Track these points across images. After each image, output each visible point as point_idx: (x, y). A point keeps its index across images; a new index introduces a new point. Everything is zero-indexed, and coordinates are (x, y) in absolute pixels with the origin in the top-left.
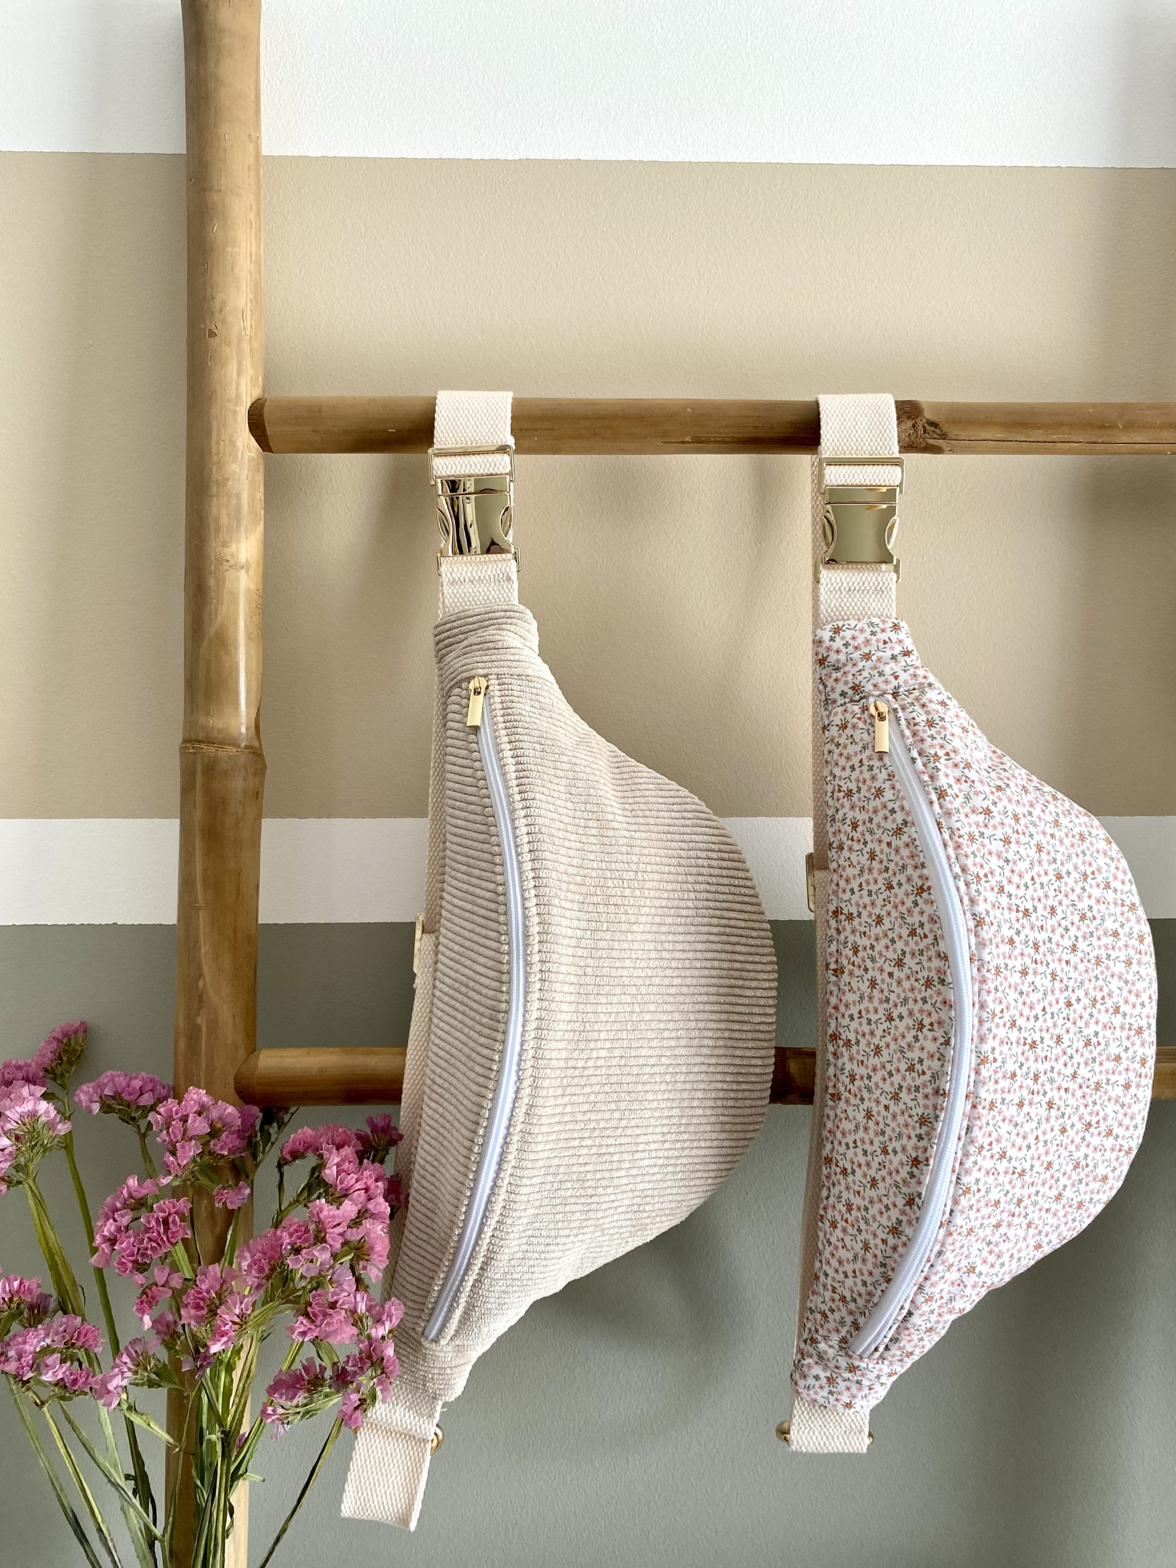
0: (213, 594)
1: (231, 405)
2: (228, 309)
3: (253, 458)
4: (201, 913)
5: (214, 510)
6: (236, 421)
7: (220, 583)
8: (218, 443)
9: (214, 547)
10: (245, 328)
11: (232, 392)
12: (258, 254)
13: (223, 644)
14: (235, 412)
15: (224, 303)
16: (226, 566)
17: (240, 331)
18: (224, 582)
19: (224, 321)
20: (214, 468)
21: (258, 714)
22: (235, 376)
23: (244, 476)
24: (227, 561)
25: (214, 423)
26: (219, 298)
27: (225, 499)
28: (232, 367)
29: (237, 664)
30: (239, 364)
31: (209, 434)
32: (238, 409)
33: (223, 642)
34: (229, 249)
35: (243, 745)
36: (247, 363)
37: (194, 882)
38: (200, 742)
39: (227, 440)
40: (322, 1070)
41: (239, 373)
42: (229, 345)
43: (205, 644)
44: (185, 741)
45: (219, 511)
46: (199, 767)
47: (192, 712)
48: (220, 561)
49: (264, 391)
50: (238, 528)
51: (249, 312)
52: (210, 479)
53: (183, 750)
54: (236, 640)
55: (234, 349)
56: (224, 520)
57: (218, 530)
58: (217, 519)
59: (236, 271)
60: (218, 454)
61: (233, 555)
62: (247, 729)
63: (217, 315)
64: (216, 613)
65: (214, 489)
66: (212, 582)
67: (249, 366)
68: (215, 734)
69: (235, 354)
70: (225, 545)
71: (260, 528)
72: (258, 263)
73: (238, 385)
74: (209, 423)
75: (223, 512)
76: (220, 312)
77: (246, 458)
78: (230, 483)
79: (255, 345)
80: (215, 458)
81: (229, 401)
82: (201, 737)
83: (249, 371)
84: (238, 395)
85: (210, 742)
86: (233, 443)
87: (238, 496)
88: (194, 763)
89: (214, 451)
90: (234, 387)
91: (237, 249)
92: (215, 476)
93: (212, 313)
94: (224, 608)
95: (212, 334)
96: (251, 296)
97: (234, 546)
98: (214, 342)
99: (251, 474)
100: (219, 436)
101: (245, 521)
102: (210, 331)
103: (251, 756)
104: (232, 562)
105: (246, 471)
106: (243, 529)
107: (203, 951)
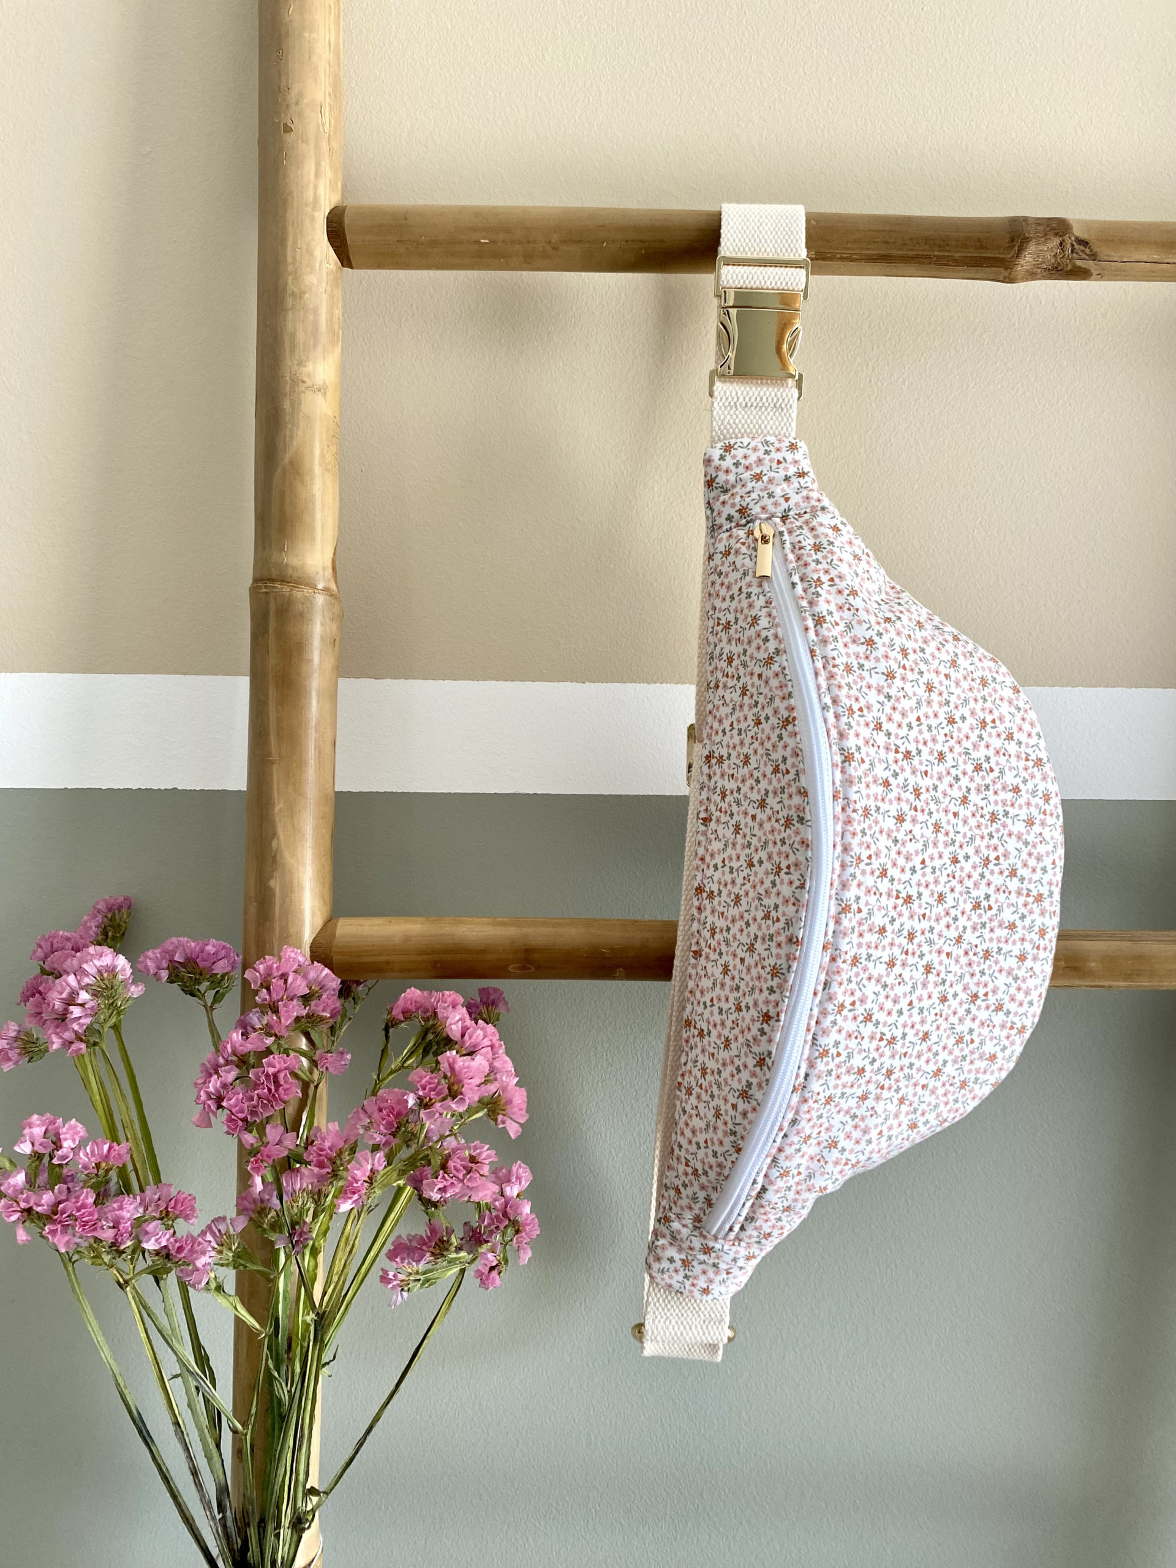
0: (287, 418)
1: (309, 209)
2: (305, 101)
3: (332, 271)
4: (274, 766)
5: (290, 326)
6: (314, 229)
7: (296, 405)
8: (294, 251)
9: (289, 364)
10: (323, 125)
11: (309, 195)
12: (337, 44)
13: (298, 474)
14: (313, 219)
15: (301, 94)
16: (302, 387)
17: (318, 126)
18: (300, 404)
19: (300, 115)
20: (290, 279)
21: (334, 554)
22: (312, 177)
23: (322, 289)
24: (304, 382)
25: (290, 229)
26: (295, 89)
27: (302, 313)
28: (310, 167)
29: (313, 496)
30: (318, 165)
31: (283, 241)
32: (316, 214)
33: (296, 471)
34: (306, 35)
35: (320, 586)
36: (326, 165)
37: (267, 733)
38: (273, 580)
39: (304, 247)
40: (407, 939)
41: (317, 174)
42: (307, 143)
43: (279, 471)
44: (255, 581)
45: (296, 325)
46: (272, 607)
47: (264, 547)
48: (296, 382)
49: (343, 196)
50: (315, 346)
51: (328, 109)
52: (285, 290)
53: (254, 591)
54: (312, 470)
55: (312, 147)
56: (301, 336)
57: (293, 346)
58: (293, 336)
59: (314, 59)
60: (294, 263)
61: (309, 375)
62: (324, 569)
63: (293, 108)
64: (292, 438)
65: (289, 302)
66: (287, 405)
67: (328, 167)
68: (290, 572)
69: (312, 152)
70: (301, 364)
71: (338, 350)
72: (337, 53)
73: (316, 188)
74: (284, 228)
75: (300, 326)
76: (297, 103)
77: (325, 270)
78: (307, 295)
79: (335, 145)
80: (290, 268)
81: (307, 205)
82: (274, 573)
83: (328, 173)
84: (316, 198)
85: (283, 581)
86: (310, 252)
87: (316, 311)
88: (267, 603)
89: (290, 260)
90: (311, 187)
91: (314, 35)
92: (291, 287)
93: (288, 106)
94: (300, 433)
95: (288, 130)
96: (329, 89)
97: (309, 367)
98: (289, 138)
99: (329, 289)
100: (295, 242)
101: (324, 338)
102: (285, 125)
103: (327, 598)
104: (309, 383)
105: (324, 284)
106: (320, 349)
107: (277, 809)
